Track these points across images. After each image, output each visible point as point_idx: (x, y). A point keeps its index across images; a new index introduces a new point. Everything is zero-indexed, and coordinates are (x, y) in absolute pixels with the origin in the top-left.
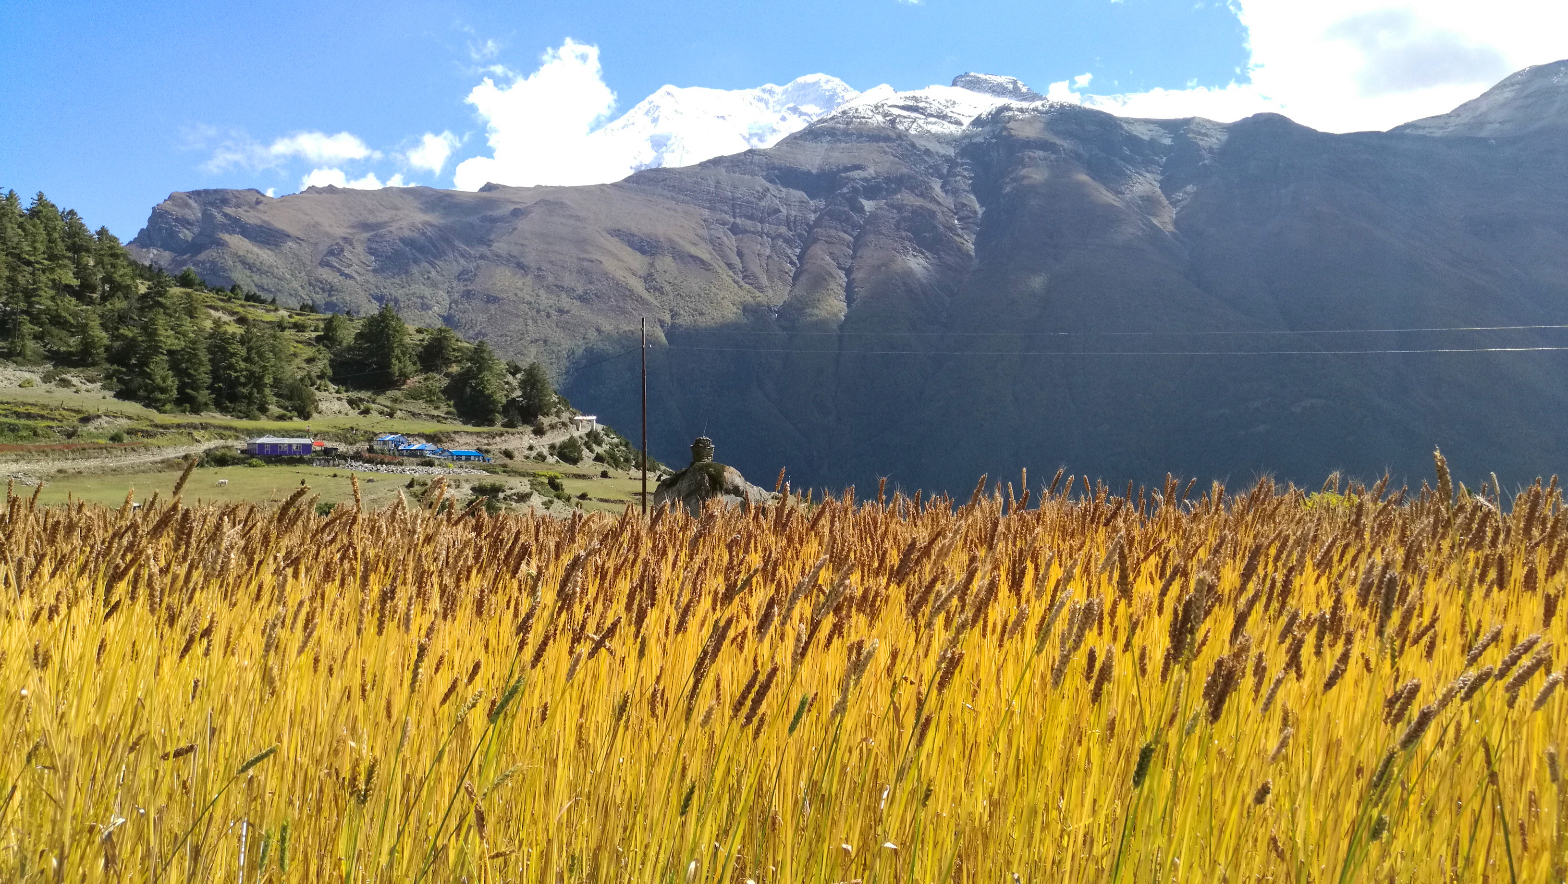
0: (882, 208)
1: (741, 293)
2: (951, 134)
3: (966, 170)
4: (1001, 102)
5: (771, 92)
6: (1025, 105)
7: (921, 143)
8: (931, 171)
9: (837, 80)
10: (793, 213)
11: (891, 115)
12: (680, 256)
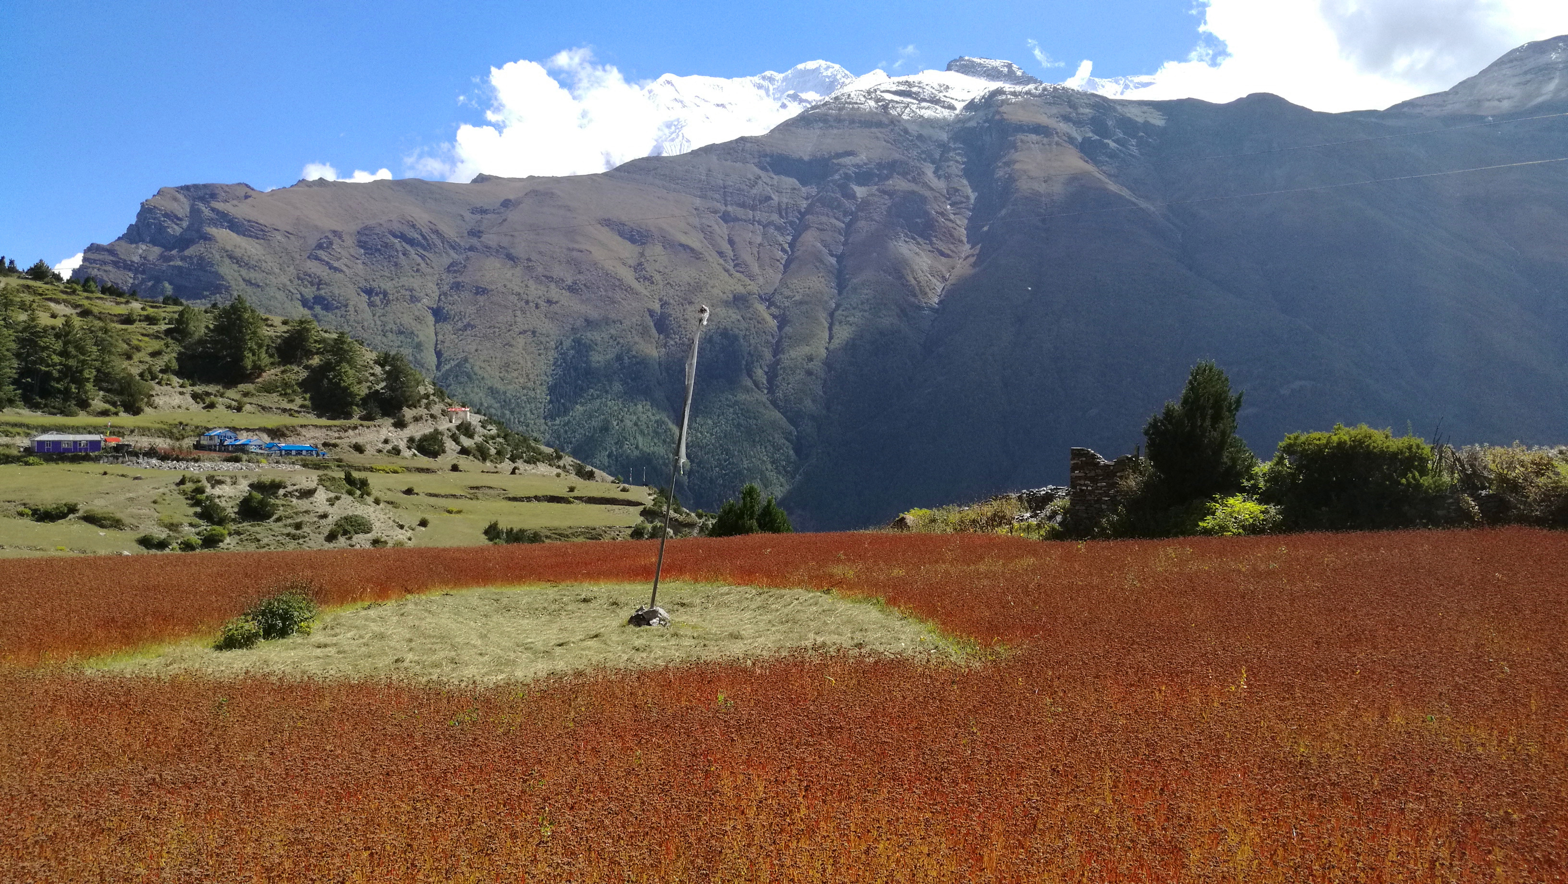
0: (873, 195)
1: (731, 281)
2: (944, 119)
3: (959, 154)
4: (994, 85)
5: (771, 79)
6: (1018, 88)
7: (913, 129)
8: (923, 156)
9: (837, 66)
10: (785, 200)
11: (884, 100)
12: (670, 244)
